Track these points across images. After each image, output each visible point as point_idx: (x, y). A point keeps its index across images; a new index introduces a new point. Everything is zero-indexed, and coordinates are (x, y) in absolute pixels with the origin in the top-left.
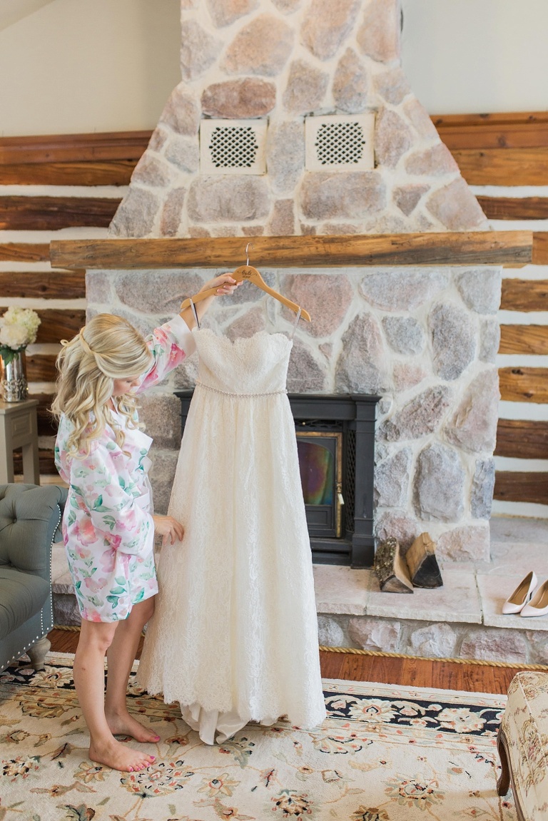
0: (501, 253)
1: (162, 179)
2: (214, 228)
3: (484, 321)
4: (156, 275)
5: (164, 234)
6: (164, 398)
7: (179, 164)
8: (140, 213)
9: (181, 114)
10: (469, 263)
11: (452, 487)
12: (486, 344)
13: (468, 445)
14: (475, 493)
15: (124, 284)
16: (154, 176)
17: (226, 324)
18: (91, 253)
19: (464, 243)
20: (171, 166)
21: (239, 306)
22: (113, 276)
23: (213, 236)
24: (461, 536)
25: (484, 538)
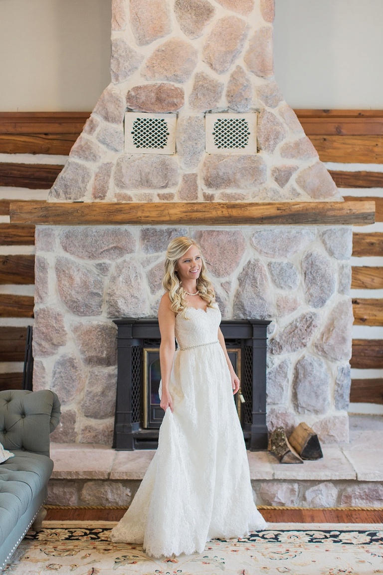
0: (354, 217)
1: (94, 156)
2: (136, 195)
3: (341, 265)
4: (94, 230)
5: (95, 198)
6: (99, 326)
7: (108, 145)
8: (77, 181)
9: (111, 108)
10: (332, 223)
11: (321, 388)
12: (343, 281)
13: (332, 356)
14: (337, 391)
15: (67, 237)
16: (88, 153)
17: (149, 268)
18: (45, 213)
19: (328, 210)
20: (101, 146)
21: (160, 253)
22: (59, 231)
23: (135, 201)
24: (328, 423)
25: (345, 425)
